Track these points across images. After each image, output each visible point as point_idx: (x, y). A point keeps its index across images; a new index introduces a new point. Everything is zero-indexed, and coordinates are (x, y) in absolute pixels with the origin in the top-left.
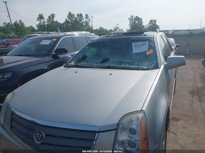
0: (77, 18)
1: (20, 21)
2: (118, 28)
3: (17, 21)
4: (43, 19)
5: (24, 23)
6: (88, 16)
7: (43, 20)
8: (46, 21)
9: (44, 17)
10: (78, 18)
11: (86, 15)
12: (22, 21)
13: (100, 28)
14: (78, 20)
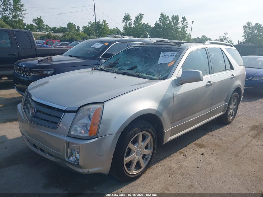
0: (171, 20)
1: (103, 21)
2: (226, 39)
3: (100, 21)
4: (130, 19)
5: (108, 23)
6: (186, 20)
7: (129, 21)
8: (133, 23)
9: (131, 18)
10: (173, 22)
11: (184, 18)
12: (106, 21)
13: (202, 36)
14: (173, 25)
